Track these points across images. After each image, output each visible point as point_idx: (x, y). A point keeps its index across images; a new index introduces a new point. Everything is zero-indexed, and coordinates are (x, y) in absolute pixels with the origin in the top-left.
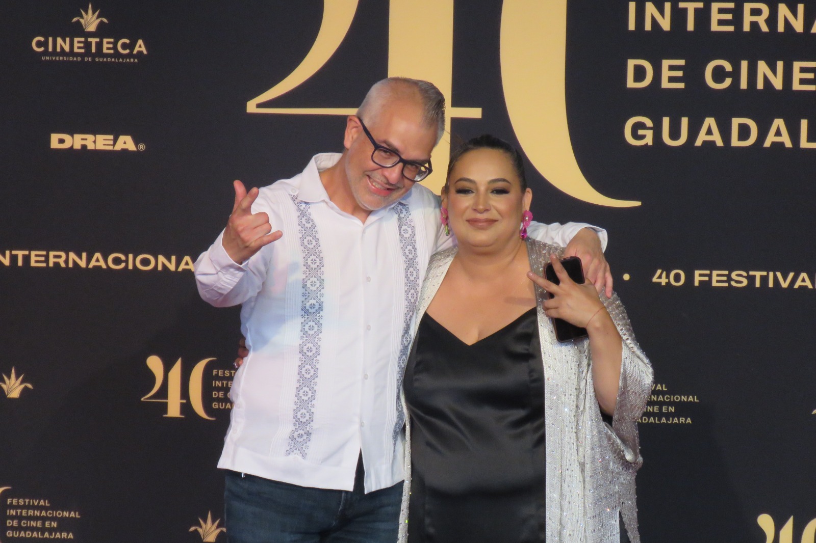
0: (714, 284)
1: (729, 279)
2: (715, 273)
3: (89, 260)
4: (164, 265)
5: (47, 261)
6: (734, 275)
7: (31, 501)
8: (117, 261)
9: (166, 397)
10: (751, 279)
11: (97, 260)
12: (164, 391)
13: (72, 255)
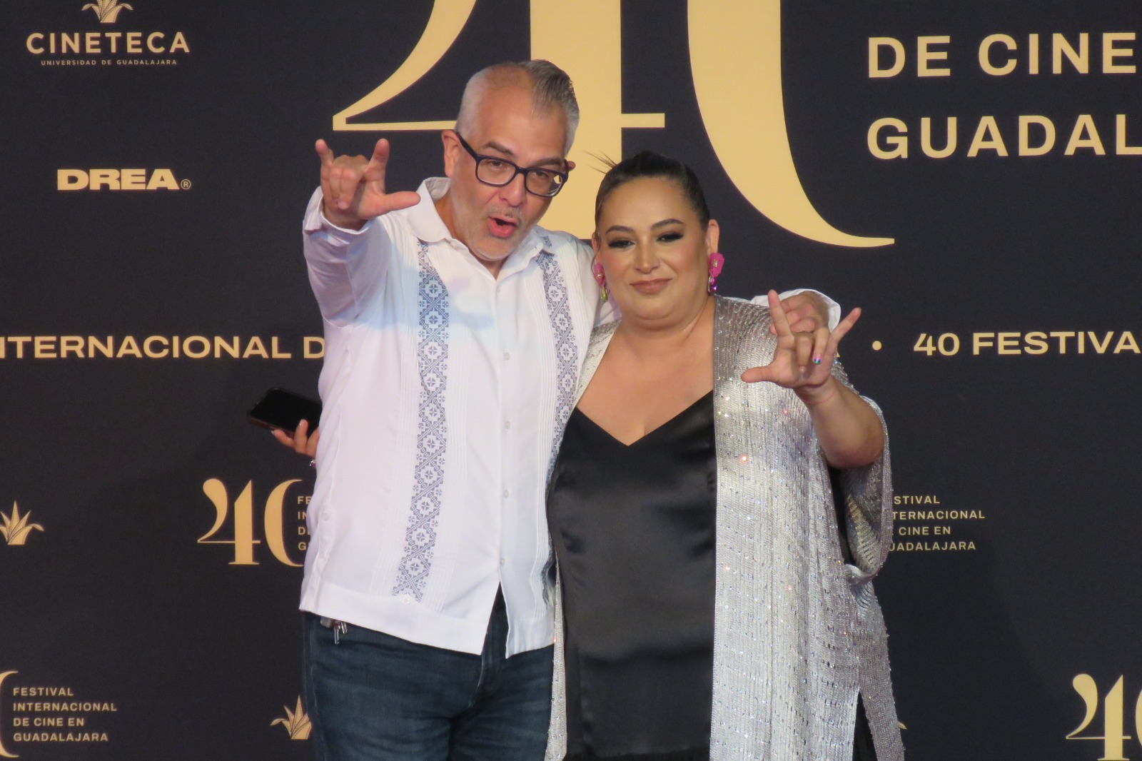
0: (1001, 351)
1: (1023, 344)
2: (1001, 336)
3: (117, 347)
5: (57, 350)
7: (47, 689)
8: (156, 347)
9: (232, 537)
10: (1053, 343)
11: (129, 347)
12: (228, 529)
13: (93, 341)
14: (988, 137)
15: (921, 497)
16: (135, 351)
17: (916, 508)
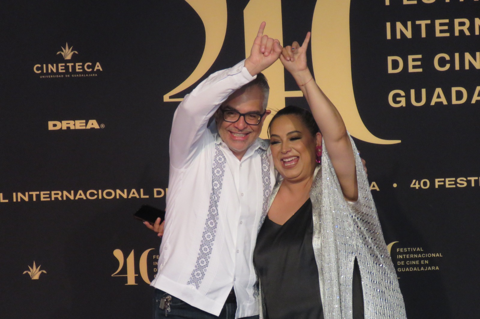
0: (447, 186)
1: (456, 183)
2: (447, 180)
3: (75, 195)
4: (120, 195)
5: (50, 197)
6: (458, 180)
8: (92, 194)
9: (126, 274)
10: (469, 182)
11: (80, 195)
13: (65, 193)
14: (439, 97)
15: (415, 248)
16: (83, 196)
17: (413, 253)
